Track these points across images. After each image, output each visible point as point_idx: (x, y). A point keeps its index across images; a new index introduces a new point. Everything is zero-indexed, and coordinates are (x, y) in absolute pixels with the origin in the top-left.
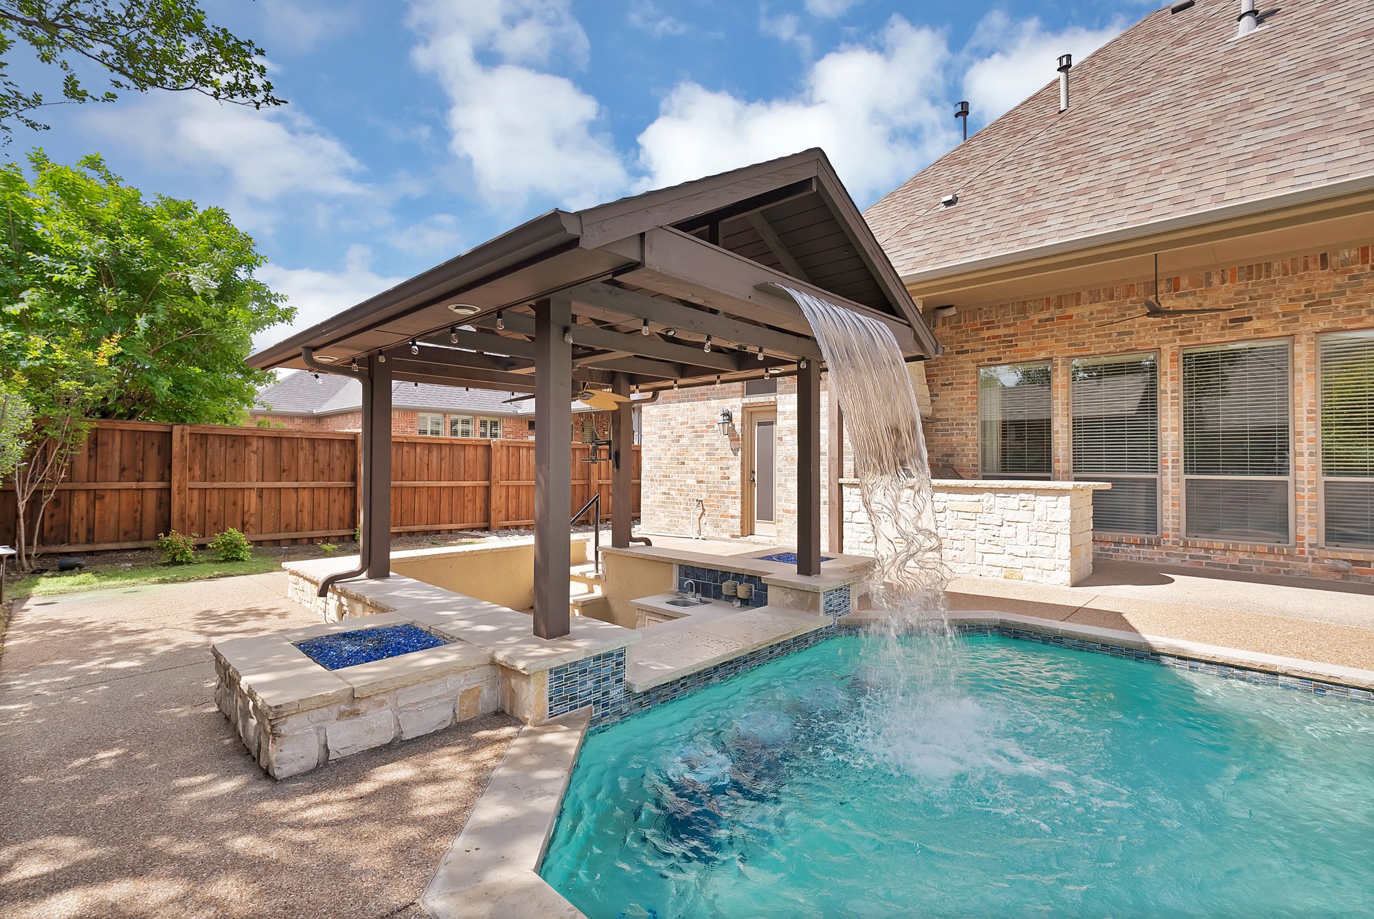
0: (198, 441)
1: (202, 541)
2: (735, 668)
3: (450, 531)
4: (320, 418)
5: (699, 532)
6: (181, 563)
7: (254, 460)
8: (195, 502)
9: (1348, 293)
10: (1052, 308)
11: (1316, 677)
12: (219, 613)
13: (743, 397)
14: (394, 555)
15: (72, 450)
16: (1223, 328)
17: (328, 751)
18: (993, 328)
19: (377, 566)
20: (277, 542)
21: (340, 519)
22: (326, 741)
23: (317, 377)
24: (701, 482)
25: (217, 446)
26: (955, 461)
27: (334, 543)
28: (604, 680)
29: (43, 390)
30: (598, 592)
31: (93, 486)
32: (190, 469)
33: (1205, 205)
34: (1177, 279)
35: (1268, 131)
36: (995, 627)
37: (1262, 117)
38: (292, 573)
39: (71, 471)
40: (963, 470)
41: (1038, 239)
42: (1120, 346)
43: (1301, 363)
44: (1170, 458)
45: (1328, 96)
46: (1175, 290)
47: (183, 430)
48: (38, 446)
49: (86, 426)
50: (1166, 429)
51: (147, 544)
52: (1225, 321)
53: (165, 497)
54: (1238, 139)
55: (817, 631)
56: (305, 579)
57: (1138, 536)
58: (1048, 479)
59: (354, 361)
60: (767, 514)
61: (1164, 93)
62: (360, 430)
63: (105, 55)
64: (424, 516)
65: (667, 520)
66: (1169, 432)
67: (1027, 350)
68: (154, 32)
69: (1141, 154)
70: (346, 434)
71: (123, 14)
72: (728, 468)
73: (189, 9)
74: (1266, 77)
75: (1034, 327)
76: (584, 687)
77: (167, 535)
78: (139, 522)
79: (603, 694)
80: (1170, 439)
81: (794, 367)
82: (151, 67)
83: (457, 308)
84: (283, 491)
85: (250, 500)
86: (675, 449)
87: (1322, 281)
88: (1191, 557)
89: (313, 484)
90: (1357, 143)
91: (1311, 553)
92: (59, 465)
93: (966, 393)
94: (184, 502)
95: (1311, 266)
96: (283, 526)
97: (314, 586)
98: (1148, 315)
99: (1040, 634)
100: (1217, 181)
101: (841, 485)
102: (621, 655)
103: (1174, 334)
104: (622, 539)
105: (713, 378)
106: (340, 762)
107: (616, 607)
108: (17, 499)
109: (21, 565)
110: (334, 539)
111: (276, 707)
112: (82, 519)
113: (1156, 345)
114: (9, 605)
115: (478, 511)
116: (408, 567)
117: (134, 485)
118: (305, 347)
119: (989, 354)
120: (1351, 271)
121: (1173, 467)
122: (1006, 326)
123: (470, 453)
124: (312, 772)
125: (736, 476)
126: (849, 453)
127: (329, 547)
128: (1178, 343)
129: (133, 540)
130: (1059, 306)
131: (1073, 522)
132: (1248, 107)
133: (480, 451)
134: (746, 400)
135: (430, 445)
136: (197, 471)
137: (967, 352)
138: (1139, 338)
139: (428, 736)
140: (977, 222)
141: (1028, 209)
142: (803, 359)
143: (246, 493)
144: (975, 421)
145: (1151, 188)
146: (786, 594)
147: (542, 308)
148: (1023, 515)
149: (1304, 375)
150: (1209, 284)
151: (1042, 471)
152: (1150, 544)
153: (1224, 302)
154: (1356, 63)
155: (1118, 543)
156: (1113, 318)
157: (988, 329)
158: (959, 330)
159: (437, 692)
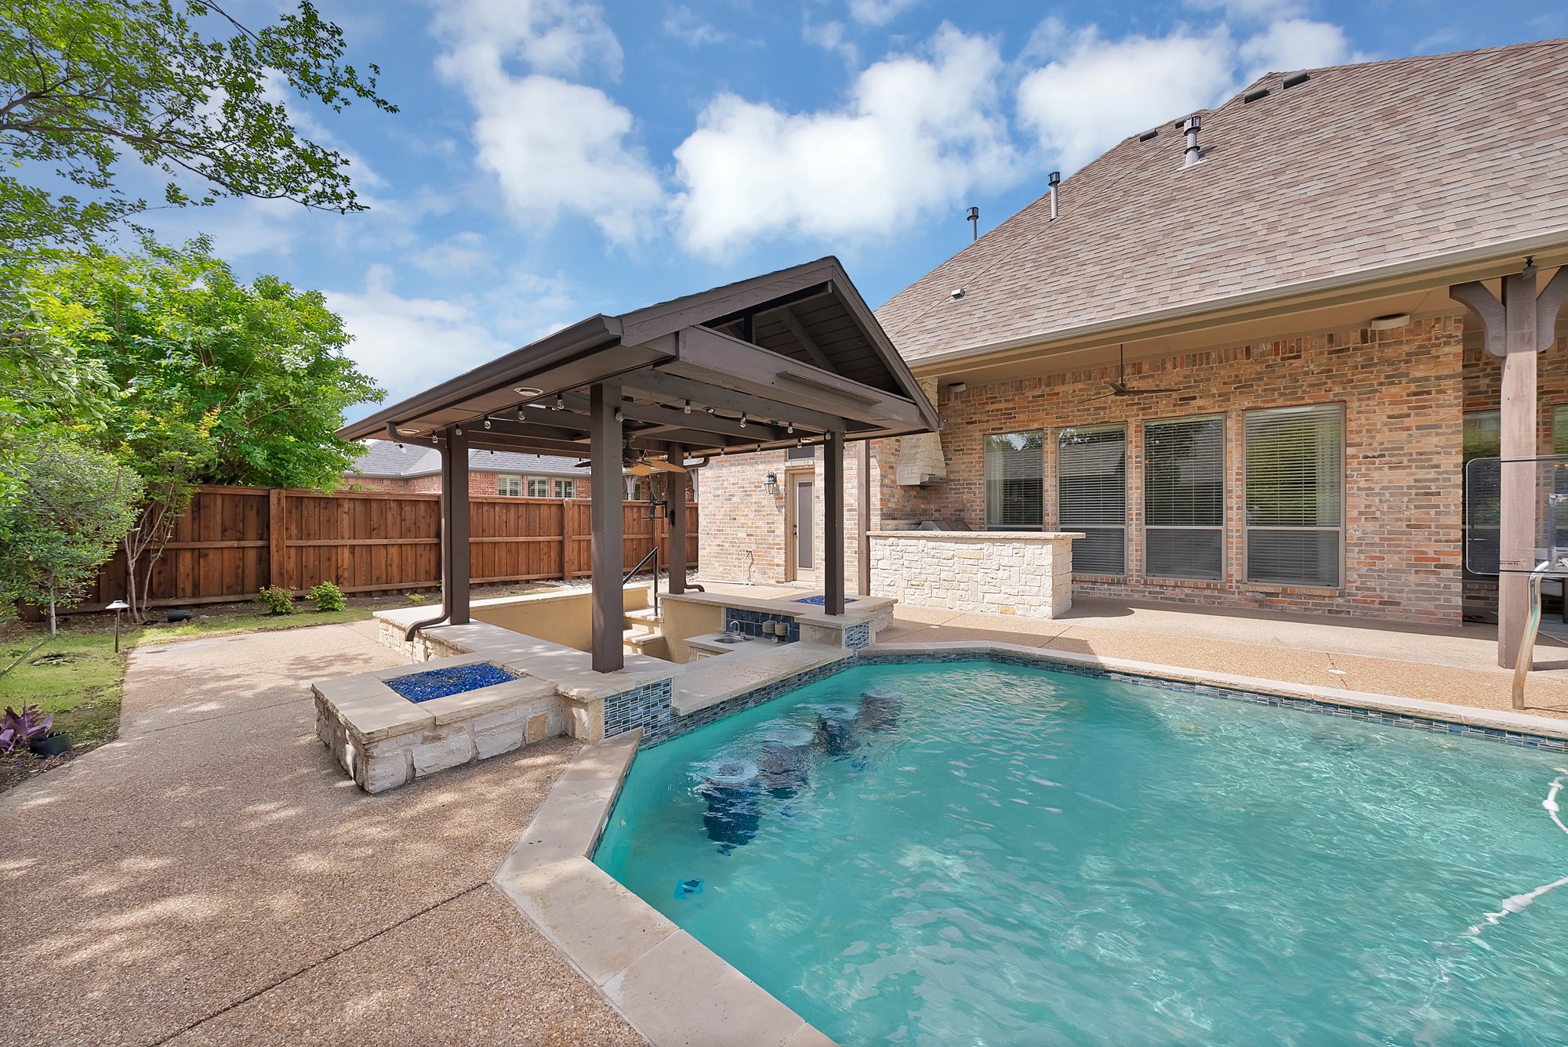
0: (294, 503)
1: (300, 593)
2: (768, 693)
3: (528, 582)
4: (407, 480)
5: (749, 579)
6: (281, 614)
7: (346, 520)
8: (293, 559)
9: (1265, 379)
10: (1043, 386)
11: (1221, 685)
12: (311, 659)
13: (786, 461)
14: (473, 604)
15: (177, 513)
16: (1174, 405)
17: (414, 770)
18: (996, 402)
19: (458, 613)
20: (369, 594)
21: (427, 572)
22: (413, 761)
23: (401, 446)
24: (751, 535)
25: (312, 507)
26: (966, 515)
27: (421, 594)
28: (653, 706)
29: (149, 458)
30: (658, 633)
31: (197, 545)
32: (287, 529)
33: (1154, 307)
34: (1140, 364)
35: (1202, 247)
36: (987, 654)
37: (1199, 236)
38: (383, 621)
39: (176, 532)
40: (972, 523)
41: (1026, 330)
42: (1097, 419)
43: (1231, 434)
44: (1134, 512)
45: (1246, 221)
46: (1140, 373)
47: (279, 494)
48: (145, 510)
49: (189, 491)
50: (1131, 488)
51: (249, 597)
52: (1176, 399)
53: (264, 554)
54: (1180, 252)
55: (839, 661)
56: (394, 626)
57: (1109, 576)
58: (1040, 530)
59: (434, 433)
60: (807, 563)
61: (1128, 211)
62: (440, 492)
63: (203, 167)
64: (504, 568)
65: (721, 568)
66: (1134, 490)
67: (1024, 421)
68: (248, 145)
69: (1109, 261)
70: (431, 495)
71: (220, 129)
72: (773, 523)
73: (280, 125)
74: (1203, 203)
75: (1029, 402)
76: (635, 712)
77: (267, 588)
78: (241, 577)
79: (652, 718)
80: (1134, 496)
81: (821, 438)
82: (246, 175)
83: (522, 390)
84: (373, 548)
85: (343, 557)
86: (727, 506)
87: (1247, 369)
88: (1150, 592)
89: (400, 541)
90: (1263, 262)
91: (1238, 587)
92: (165, 527)
93: (975, 457)
94: (283, 558)
95: (1239, 356)
96: (374, 579)
97: (402, 632)
98: (1116, 394)
99: (1021, 659)
100: (1163, 286)
101: (868, 537)
102: (668, 685)
103: (1138, 410)
104: (678, 586)
105: (755, 446)
106: (425, 778)
107: (673, 646)
108: (127, 558)
109: (133, 617)
110: (421, 590)
111: (368, 734)
112: (188, 575)
113: (1124, 419)
114: (124, 653)
115: (553, 563)
116: (487, 615)
117: (235, 544)
118: (389, 422)
119: (993, 425)
120: (1267, 361)
121: (1137, 520)
122: (1006, 401)
123: (545, 511)
124: (400, 787)
125: (780, 529)
126: (876, 510)
127: (416, 597)
128: (1141, 417)
129: (235, 593)
130: (1049, 385)
131: (1054, 566)
132: (1189, 226)
133: (554, 510)
134: (788, 464)
135: (507, 505)
136: (294, 531)
137: (975, 422)
138: (1111, 412)
139: (501, 756)
140: (980, 313)
141: (1020, 304)
142: (828, 431)
143: (340, 549)
144: (981, 482)
145: (1115, 290)
146: (815, 631)
147: (597, 392)
148: (1015, 560)
149: (1234, 444)
150: (1164, 369)
151: (1036, 523)
152: (1119, 583)
153: (1176, 384)
154: (1266, 196)
155: (1094, 583)
156: (1091, 395)
157: (992, 403)
158: (969, 404)
159: (508, 719)
